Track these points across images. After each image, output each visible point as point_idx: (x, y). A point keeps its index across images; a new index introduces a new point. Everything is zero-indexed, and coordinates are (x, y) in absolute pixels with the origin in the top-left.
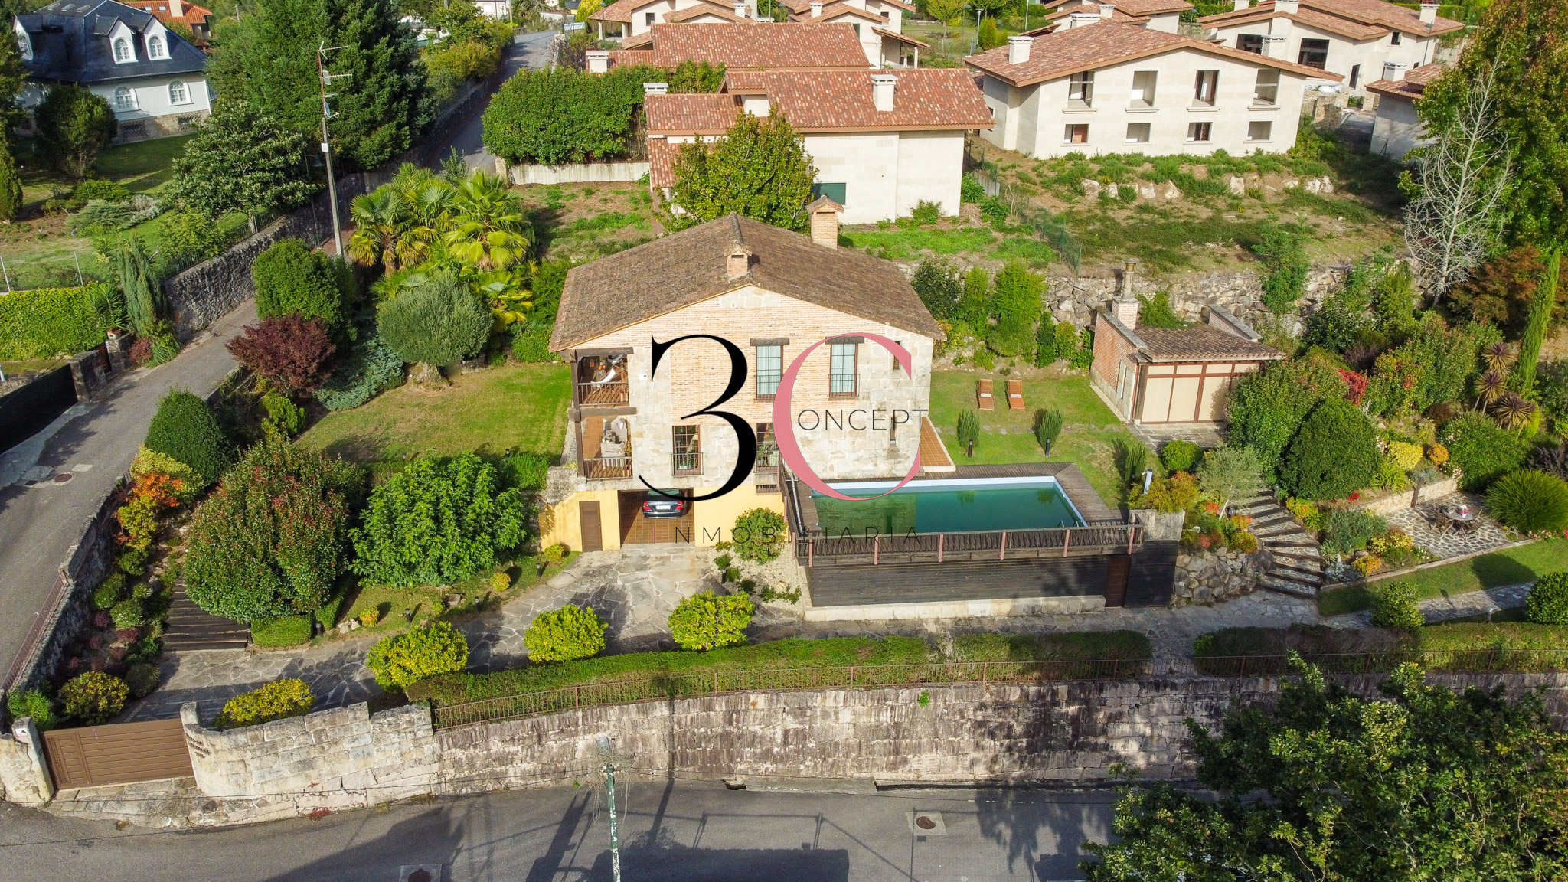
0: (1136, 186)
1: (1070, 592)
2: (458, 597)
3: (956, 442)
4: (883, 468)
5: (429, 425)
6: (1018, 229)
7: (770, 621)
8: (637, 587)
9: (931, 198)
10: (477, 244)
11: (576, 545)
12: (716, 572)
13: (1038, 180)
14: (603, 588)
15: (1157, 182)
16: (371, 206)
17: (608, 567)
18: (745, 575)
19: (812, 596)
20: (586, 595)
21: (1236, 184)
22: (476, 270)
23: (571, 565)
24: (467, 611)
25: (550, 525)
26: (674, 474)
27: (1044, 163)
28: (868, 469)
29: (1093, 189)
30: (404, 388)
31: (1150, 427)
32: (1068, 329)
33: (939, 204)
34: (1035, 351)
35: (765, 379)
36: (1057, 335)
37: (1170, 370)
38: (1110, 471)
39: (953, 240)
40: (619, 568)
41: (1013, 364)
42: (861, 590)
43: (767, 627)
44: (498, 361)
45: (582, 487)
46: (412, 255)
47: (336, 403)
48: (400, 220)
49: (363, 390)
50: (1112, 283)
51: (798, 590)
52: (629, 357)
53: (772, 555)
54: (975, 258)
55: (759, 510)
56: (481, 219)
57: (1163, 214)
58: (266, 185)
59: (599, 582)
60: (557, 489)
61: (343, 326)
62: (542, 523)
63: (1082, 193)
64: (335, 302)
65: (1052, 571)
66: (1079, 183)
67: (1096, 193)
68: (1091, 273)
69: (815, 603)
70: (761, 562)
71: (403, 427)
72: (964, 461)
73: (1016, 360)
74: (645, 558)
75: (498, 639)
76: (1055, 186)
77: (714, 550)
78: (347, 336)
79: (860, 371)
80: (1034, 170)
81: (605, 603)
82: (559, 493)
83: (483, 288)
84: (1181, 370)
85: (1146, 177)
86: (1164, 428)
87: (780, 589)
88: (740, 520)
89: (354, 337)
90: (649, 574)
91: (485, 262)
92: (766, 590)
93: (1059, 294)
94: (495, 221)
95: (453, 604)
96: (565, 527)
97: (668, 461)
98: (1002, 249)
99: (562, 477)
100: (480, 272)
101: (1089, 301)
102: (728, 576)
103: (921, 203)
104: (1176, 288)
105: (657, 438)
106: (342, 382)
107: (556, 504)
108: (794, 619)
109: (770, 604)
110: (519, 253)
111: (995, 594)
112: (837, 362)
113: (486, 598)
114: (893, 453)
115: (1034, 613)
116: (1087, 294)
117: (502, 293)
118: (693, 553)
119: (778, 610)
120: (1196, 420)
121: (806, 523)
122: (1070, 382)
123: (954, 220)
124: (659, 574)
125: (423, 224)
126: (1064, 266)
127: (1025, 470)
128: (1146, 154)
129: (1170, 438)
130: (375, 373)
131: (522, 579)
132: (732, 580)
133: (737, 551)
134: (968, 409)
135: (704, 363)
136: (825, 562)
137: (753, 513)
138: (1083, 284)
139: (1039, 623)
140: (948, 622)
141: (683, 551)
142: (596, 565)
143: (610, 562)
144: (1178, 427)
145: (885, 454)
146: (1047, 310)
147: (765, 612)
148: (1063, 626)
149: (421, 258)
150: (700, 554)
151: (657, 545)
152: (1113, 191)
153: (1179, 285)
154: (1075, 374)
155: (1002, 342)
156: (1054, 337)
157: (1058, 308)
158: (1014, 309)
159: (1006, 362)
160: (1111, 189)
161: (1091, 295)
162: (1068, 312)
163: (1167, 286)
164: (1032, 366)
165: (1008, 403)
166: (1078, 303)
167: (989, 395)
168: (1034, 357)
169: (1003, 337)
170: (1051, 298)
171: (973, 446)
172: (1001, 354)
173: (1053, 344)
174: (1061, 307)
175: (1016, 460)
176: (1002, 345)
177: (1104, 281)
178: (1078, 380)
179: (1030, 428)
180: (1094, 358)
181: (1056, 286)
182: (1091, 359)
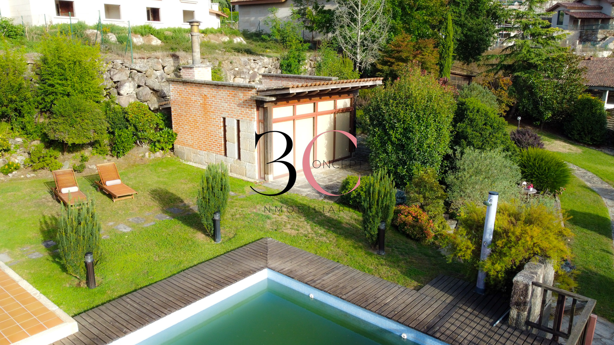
15: (142, 35)
31: (285, 180)
36: (131, 116)
37: (290, 110)
41: (84, 159)
50: (169, 62)
72: (84, 299)
73: (86, 154)
85: (134, 31)
93: (116, 79)
101: (150, 83)
104: (226, 65)
126: (109, 54)
127: (214, 274)
138: (139, 65)
153: (226, 61)
154: (160, 156)
155: (68, 128)
156: (128, 121)
157: (119, 94)
158: (69, 89)
159: (74, 158)
160: (110, 37)
161: (151, 76)
162: (130, 96)
163: (218, 63)
164: (109, 157)
165: (104, 194)
166: (139, 86)
167: (75, 189)
168: (109, 148)
169: (67, 120)
170: (109, 84)
171: (93, 264)
172: (70, 143)
173: (127, 128)
174: (122, 92)
175: (180, 263)
176: (69, 131)
177: (160, 60)
178: (167, 161)
179: (160, 213)
180: (176, 134)
181: (109, 71)
182: (172, 137)
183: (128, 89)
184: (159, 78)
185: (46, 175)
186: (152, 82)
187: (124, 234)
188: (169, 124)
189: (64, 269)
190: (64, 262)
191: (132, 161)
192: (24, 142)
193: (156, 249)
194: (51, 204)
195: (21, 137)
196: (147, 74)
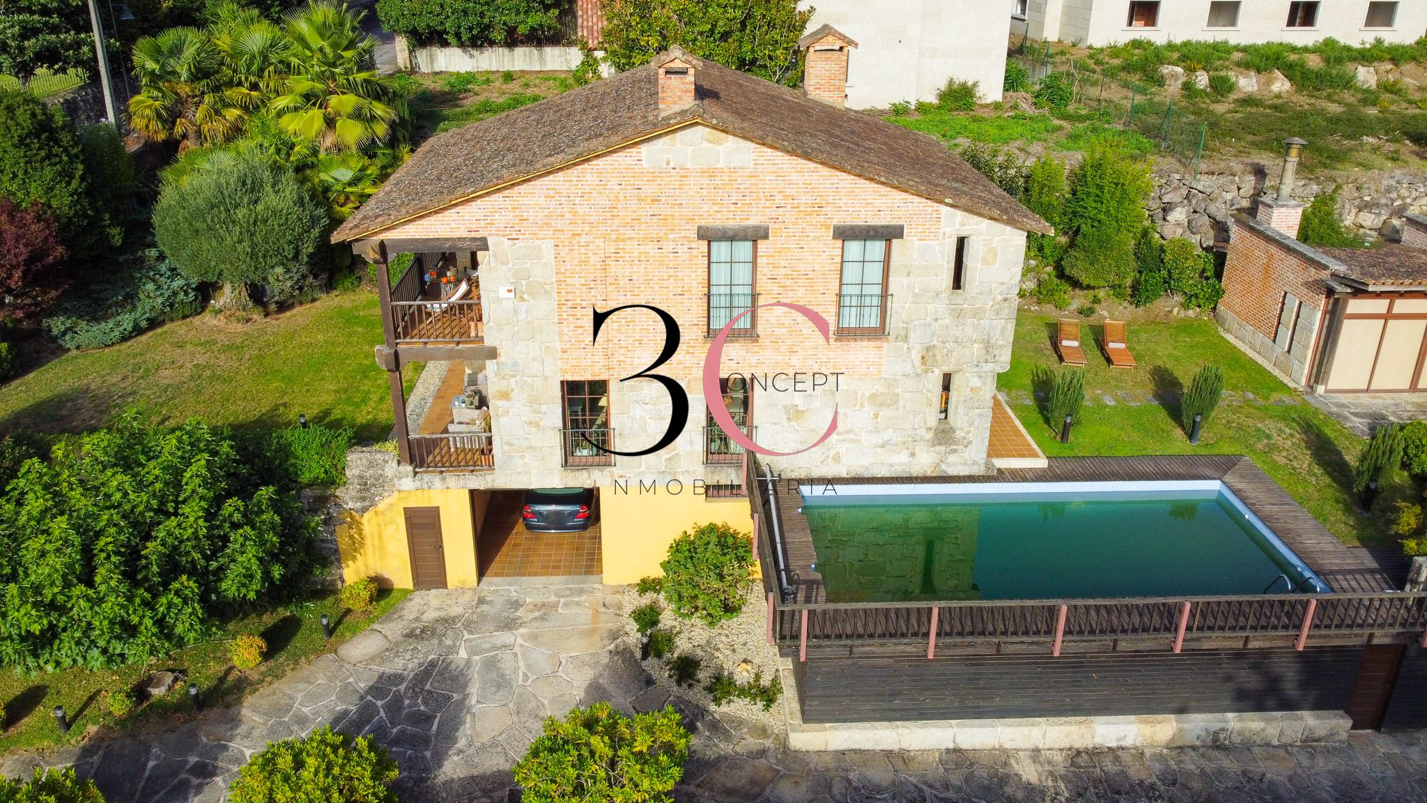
0: (1231, 74)
1: (1287, 705)
2: (169, 678)
3: (1036, 416)
4: (925, 462)
5: (208, 373)
6: (1088, 118)
7: (724, 748)
8: (491, 665)
9: (964, 76)
10: (316, 115)
11: (401, 577)
12: (634, 636)
13: (1098, 69)
14: (432, 664)
15: (1259, 71)
16: (157, 53)
17: (448, 622)
18: (683, 646)
19: (802, 701)
20: (397, 678)
21: (1366, 76)
22: (315, 152)
23: (387, 617)
24: (178, 707)
25: (357, 545)
26: (566, 464)
27: (1102, 50)
28: (899, 462)
29: (1175, 77)
30: (197, 320)
31: (1342, 398)
32: (1184, 246)
33: (975, 85)
34: (1129, 281)
35: (724, 302)
36: (1168, 257)
37: (1381, 306)
38: (1310, 472)
39: (1001, 128)
40: (468, 625)
41: (1096, 300)
42: (894, 695)
43: (721, 759)
44: (347, 284)
45: (408, 483)
46: (219, 127)
47: (79, 339)
48: (200, 73)
49: (127, 320)
50: (1249, 182)
51: (775, 681)
52: (480, 254)
53: (730, 609)
54: (1036, 148)
55: (712, 528)
56: (321, 77)
57: (1275, 107)
58: (28, 32)
59: (428, 652)
60: (365, 486)
61: (95, 223)
62: (343, 541)
63: (1160, 82)
64: (75, 183)
65: (1255, 667)
66: (1155, 70)
67: (1179, 83)
68: (1212, 168)
69: (809, 716)
70: (712, 620)
71: (167, 376)
72: (1057, 448)
73: (1101, 294)
74: (516, 605)
75: (213, 774)
76: (1123, 75)
77: (634, 593)
78: (104, 238)
79: (892, 288)
80: (1091, 57)
81: (430, 697)
82: (369, 491)
83: (323, 176)
84: (1401, 306)
85: (1245, 66)
86: (1365, 399)
87: (743, 676)
88: (676, 548)
89: (117, 241)
90: (516, 638)
91: (329, 141)
92: (718, 678)
93: (1166, 199)
94: (342, 80)
95: (157, 692)
96: (382, 548)
97: (554, 442)
98: (1074, 138)
99: (371, 465)
100: (322, 156)
101: (1212, 209)
102: (654, 647)
103: (951, 82)
104: (1348, 191)
105: (535, 401)
106: (96, 310)
107: (364, 510)
108: (768, 743)
109: (724, 708)
110: (381, 130)
111: (1145, 705)
112: (852, 273)
113: (222, 680)
114: (944, 435)
115: (1217, 743)
116: (1209, 198)
117: (350, 184)
118: (599, 595)
119: (740, 723)
120: (1414, 387)
121: (793, 564)
122: (1186, 327)
123: (997, 106)
124: (534, 637)
125: (240, 84)
126: (1169, 159)
127: (1167, 468)
128: (1232, 42)
129: (1383, 417)
130: (151, 298)
131: (297, 642)
132: (659, 655)
133: (670, 600)
134: (1043, 365)
135: (614, 269)
136: (833, 649)
137: (702, 532)
138: (1204, 183)
139: (1229, 764)
140: (1058, 758)
141: (581, 592)
142: (430, 615)
143: (455, 611)
144: (1388, 399)
145: (930, 435)
146: (1147, 223)
147: (715, 726)
148: (1276, 771)
149: (236, 131)
150: (610, 599)
151: (538, 581)
152: (1202, 80)
153: (1351, 185)
154: (1193, 316)
155: (1088, 266)
156: (1162, 261)
157: (1164, 219)
158: (1102, 217)
159: (1086, 297)
160: (1199, 78)
161: (1216, 199)
162: (1179, 224)
163: (1333, 187)
164: (1126, 304)
165: (1103, 355)
166: (1195, 212)
167: (1075, 344)
168: (1129, 291)
169: (1089, 257)
170: (1154, 205)
171: (1071, 425)
172: (1085, 283)
173: (1160, 271)
174: (1168, 218)
175: (1144, 449)
176: (1087, 270)
177: (1237, 179)
178: (1199, 325)
179: (1150, 396)
180: (1224, 292)
181: (1161, 187)
182: (1218, 293)
183: (1179, 215)
184: (1228, 203)
185: (1051, 313)
186: (1215, 209)
187: (1107, 406)
188: (1219, 275)
189: (1047, 421)
190: (1049, 415)
191: (1152, 316)
192: (1037, 266)
193: (1130, 430)
194: (1048, 352)
195: (1035, 260)
196: (1211, 197)
